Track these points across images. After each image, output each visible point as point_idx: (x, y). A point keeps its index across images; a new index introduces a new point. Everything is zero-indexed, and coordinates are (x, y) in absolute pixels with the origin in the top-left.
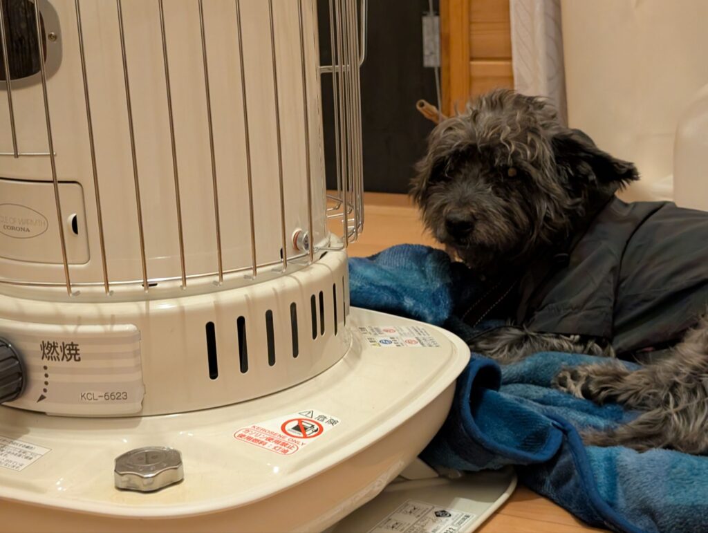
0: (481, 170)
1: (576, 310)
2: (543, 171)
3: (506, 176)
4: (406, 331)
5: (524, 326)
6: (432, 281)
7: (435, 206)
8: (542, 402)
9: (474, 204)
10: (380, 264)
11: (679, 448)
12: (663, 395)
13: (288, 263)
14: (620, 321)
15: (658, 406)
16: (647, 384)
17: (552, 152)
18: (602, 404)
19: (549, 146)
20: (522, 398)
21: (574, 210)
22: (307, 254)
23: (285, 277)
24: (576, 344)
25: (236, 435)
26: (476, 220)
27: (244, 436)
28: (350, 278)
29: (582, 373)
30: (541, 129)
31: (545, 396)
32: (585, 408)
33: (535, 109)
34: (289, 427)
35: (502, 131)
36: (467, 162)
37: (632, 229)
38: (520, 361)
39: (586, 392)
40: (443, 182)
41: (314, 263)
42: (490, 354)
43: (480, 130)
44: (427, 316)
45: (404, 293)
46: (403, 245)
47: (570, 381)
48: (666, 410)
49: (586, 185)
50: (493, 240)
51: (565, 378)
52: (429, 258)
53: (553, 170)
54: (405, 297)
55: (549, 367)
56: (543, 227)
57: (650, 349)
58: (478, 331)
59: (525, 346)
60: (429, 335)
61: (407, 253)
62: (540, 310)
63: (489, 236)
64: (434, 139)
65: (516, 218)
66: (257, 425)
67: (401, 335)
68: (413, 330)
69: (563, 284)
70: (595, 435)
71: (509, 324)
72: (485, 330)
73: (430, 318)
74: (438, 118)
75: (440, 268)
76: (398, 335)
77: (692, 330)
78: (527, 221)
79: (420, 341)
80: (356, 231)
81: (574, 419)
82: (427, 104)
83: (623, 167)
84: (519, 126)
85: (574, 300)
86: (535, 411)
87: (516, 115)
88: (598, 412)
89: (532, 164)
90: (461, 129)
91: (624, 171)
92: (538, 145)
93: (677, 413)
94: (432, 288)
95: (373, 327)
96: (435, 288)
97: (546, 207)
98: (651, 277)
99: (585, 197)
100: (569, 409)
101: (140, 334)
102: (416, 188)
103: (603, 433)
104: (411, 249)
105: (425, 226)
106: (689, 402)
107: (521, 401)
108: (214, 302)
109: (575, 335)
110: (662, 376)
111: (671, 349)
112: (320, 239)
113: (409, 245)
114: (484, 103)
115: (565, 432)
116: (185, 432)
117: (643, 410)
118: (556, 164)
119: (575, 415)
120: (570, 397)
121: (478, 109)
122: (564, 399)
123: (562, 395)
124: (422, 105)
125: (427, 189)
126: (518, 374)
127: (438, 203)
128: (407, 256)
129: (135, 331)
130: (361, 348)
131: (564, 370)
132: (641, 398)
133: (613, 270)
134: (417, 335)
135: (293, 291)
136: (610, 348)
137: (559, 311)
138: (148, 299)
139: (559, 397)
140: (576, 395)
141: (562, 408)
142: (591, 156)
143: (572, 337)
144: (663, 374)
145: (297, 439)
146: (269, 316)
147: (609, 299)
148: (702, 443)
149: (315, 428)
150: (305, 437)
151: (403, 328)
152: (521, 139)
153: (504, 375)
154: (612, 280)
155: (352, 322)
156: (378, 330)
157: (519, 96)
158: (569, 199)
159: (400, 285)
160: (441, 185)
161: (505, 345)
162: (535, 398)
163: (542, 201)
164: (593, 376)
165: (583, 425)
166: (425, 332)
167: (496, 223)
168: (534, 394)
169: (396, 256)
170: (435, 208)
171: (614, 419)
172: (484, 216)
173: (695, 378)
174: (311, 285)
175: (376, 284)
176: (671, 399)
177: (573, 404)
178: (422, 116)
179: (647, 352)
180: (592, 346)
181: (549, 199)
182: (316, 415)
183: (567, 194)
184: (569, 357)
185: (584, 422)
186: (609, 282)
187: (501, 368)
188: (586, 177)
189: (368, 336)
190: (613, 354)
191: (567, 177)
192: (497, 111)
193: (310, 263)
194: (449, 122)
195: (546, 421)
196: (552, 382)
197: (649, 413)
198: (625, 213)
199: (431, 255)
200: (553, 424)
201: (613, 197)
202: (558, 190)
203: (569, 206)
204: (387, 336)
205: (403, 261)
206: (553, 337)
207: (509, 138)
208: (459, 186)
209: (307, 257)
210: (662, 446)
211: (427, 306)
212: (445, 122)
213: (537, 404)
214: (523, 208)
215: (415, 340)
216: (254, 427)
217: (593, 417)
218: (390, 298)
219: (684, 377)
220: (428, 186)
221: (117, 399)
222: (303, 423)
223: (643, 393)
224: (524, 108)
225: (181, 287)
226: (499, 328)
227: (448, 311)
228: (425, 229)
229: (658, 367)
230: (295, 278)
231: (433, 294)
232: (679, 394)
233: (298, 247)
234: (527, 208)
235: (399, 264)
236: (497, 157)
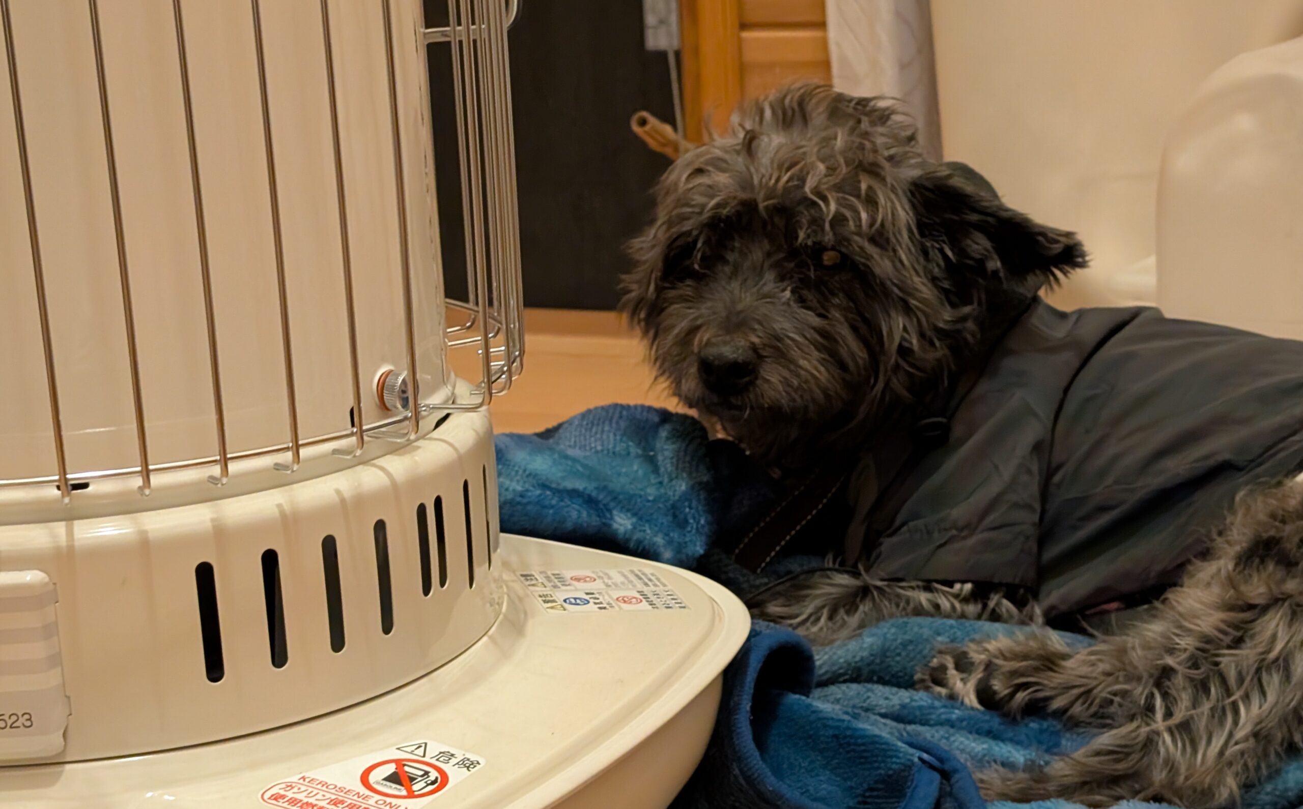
0: (768, 255)
1: (964, 534)
2: (895, 251)
3: (819, 265)
4: (619, 579)
5: (861, 567)
6: (671, 480)
7: (676, 331)
8: (900, 717)
9: (757, 326)
10: (562, 447)
11: (1177, 801)
12: (1142, 694)
13: (365, 438)
14: (1053, 551)
15: (1132, 718)
16: (1109, 674)
17: (911, 213)
18: (1019, 717)
19: (905, 201)
20: (856, 711)
21: (959, 332)
22: (406, 418)
23: (361, 467)
24: (965, 600)
25: (266, 796)
26: (761, 357)
27: (283, 797)
28: (500, 474)
29: (978, 657)
30: (887, 165)
31: (903, 706)
32: (986, 726)
33: (873, 123)
34: (376, 777)
35: (808, 173)
36: (736, 237)
37: (1076, 364)
38: (850, 638)
39: (985, 695)
40: (689, 282)
41: (423, 437)
42: (791, 625)
43: (763, 170)
44: (662, 550)
45: (612, 504)
46: (610, 406)
47: (952, 673)
48: (1148, 724)
49: (980, 280)
50: (797, 397)
51: (943, 668)
52: (664, 433)
53: (913, 249)
54: (615, 512)
55: (910, 648)
56: (897, 367)
57: (1114, 605)
58: (766, 580)
59: (861, 608)
60: (665, 585)
61: (617, 423)
62: (890, 535)
63: (789, 389)
64: (667, 193)
65: (841, 350)
66: (309, 775)
67: (608, 586)
68: (632, 578)
69: (937, 479)
70: (1004, 780)
71: (831, 565)
72: (780, 577)
73: (668, 554)
74: (676, 149)
75: (686, 451)
76: (603, 586)
77: (1198, 563)
78: (865, 356)
79: (647, 598)
80: (509, 370)
81: (962, 751)
82: (653, 121)
83: (1057, 242)
84: (842, 161)
85: (959, 512)
86: (885, 734)
87: (836, 138)
88: (1010, 734)
89: (873, 240)
90: (724, 171)
91: (1057, 248)
92: (882, 200)
93: (1170, 730)
94: (670, 493)
95: (549, 573)
96: (678, 493)
97: (901, 326)
98: (1116, 458)
99: (980, 304)
100: (952, 731)
101: (55, 590)
102: (633, 294)
103: (1021, 775)
104: (625, 413)
105: (654, 374)
106: (1194, 707)
107: (856, 716)
108: (212, 520)
109: (963, 582)
110: (1138, 657)
111: (1157, 604)
112: (433, 389)
113: (623, 407)
114: (768, 113)
115: (946, 775)
116: (156, 794)
117: (1104, 726)
118: (917, 236)
119: (967, 742)
120: (953, 707)
121: (757, 127)
122: (942, 710)
123: (937, 703)
124: (643, 122)
125: (658, 297)
126: (849, 664)
127: (682, 325)
128: (618, 429)
129: (47, 584)
130: (526, 614)
131: (941, 652)
132: (1097, 701)
133: (1037, 447)
134: (640, 586)
135: (378, 497)
136: (1033, 607)
137: (929, 533)
138: (70, 516)
139: (932, 707)
140: (967, 701)
141: (938, 727)
142: (990, 219)
143: (958, 586)
144: (1139, 652)
145: (394, 801)
146: (329, 547)
147: (1029, 507)
148: (1222, 788)
149: (432, 778)
150: (411, 795)
151: (613, 573)
152: (847, 187)
153: (821, 667)
154: (1035, 468)
155: (506, 565)
156: (558, 577)
157: (840, 98)
158: (948, 307)
159: (605, 487)
160: (687, 288)
161: (823, 607)
162: (883, 711)
163: (893, 314)
164: (1000, 662)
165: (981, 762)
166: (658, 579)
167: (802, 362)
168: (882, 702)
169: (594, 430)
170: (678, 335)
171: (1044, 747)
172: (777, 349)
173: (1206, 658)
174: (416, 482)
175: (554, 486)
176: (1158, 702)
177: (961, 720)
178: (644, 144)
179: (1108, 612)
180: (998, 604)
181: (908, 310)
182: (433, 750)
183: (943, 297)
184: (951, 627)
185: (984, 756)
186: (1029, 472)
187: (814, 653)
188: (981, 263)
189: (540, 590)
190: (1040, 620)
191: (942, 263)
192: (796, 132)
193: (413, 437)
194: (698, 156)
195: (906, 753)
196: (917, 676)
197: (1114, 732)
198: (1060, 332)
199: (668, 427)
200: (920, 759)
201: (1036, 299)
202: (924, 290)
203: (947, 322)
204: (578, 590)
205: (610, 439)
206: (918, 587)
207: (823, 187)
208: (724, 288)
209: (407, 422)
210: (1141, 795)
211: (660, 531)
212: (689, 156)
213: (888, 722)
214: (854, 329)
215: (638, 595)
216: (304, 778)
217: (1001, 744)
218: (584, 514)
219: (1184, 656)
220: (659, 290)
221: (11, 727)
222: (407, 769)
223: (1102, 693)
224: (851, 123)
225: (141, 489)
226: (812, 572)
227: (703, 538)
228: (656, 378)
229: (1130, 639)
230: (382, 469)
231: (674, 506)
232: (1173, 692)
233: (388, 404)
234: (863, 329)
235: (603, 445)
236: (801, 228)
